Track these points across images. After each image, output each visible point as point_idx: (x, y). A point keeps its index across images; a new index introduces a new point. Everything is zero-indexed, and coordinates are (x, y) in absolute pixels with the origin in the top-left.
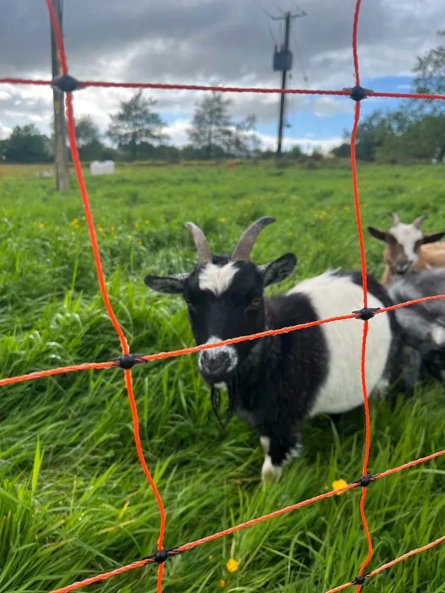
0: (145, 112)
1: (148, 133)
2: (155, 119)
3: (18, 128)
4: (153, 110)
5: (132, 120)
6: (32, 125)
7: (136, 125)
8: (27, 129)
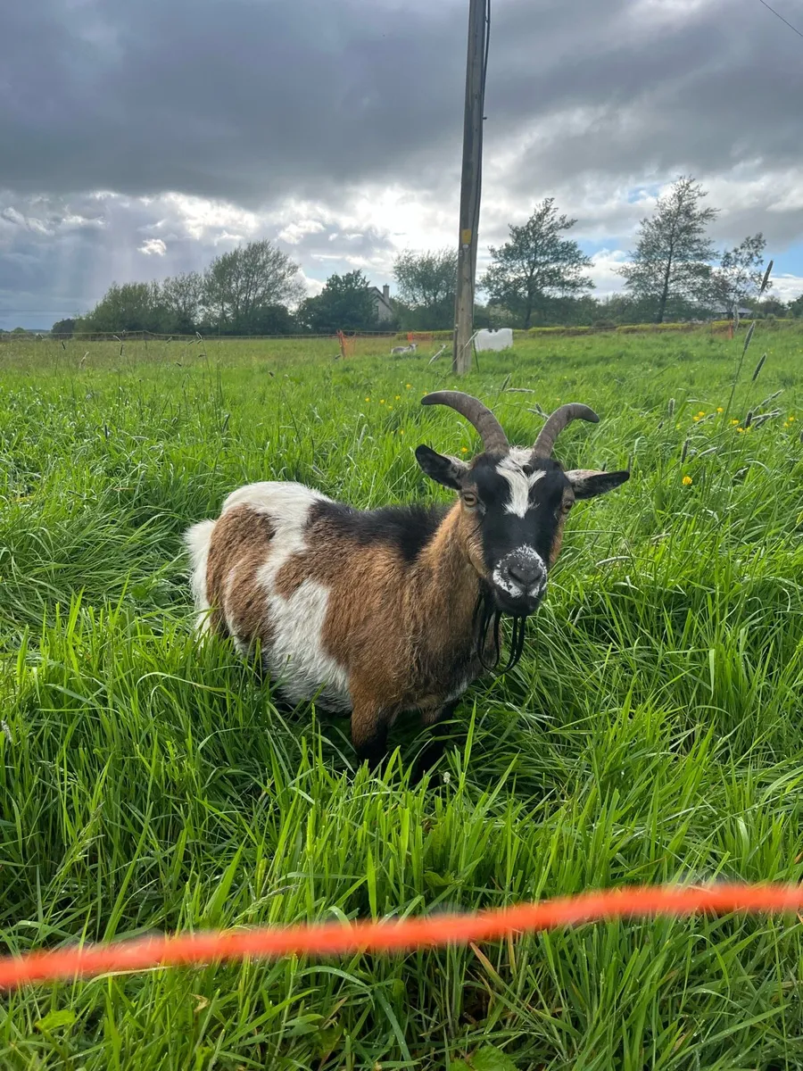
0: (552, 242)
1: (554, 278)
2: (569, 253)
3: (336, 278)
4: (564, 237)
5: (529, 256)
6: (358, 274)
7: (535, 264)
8: (351, 278)
